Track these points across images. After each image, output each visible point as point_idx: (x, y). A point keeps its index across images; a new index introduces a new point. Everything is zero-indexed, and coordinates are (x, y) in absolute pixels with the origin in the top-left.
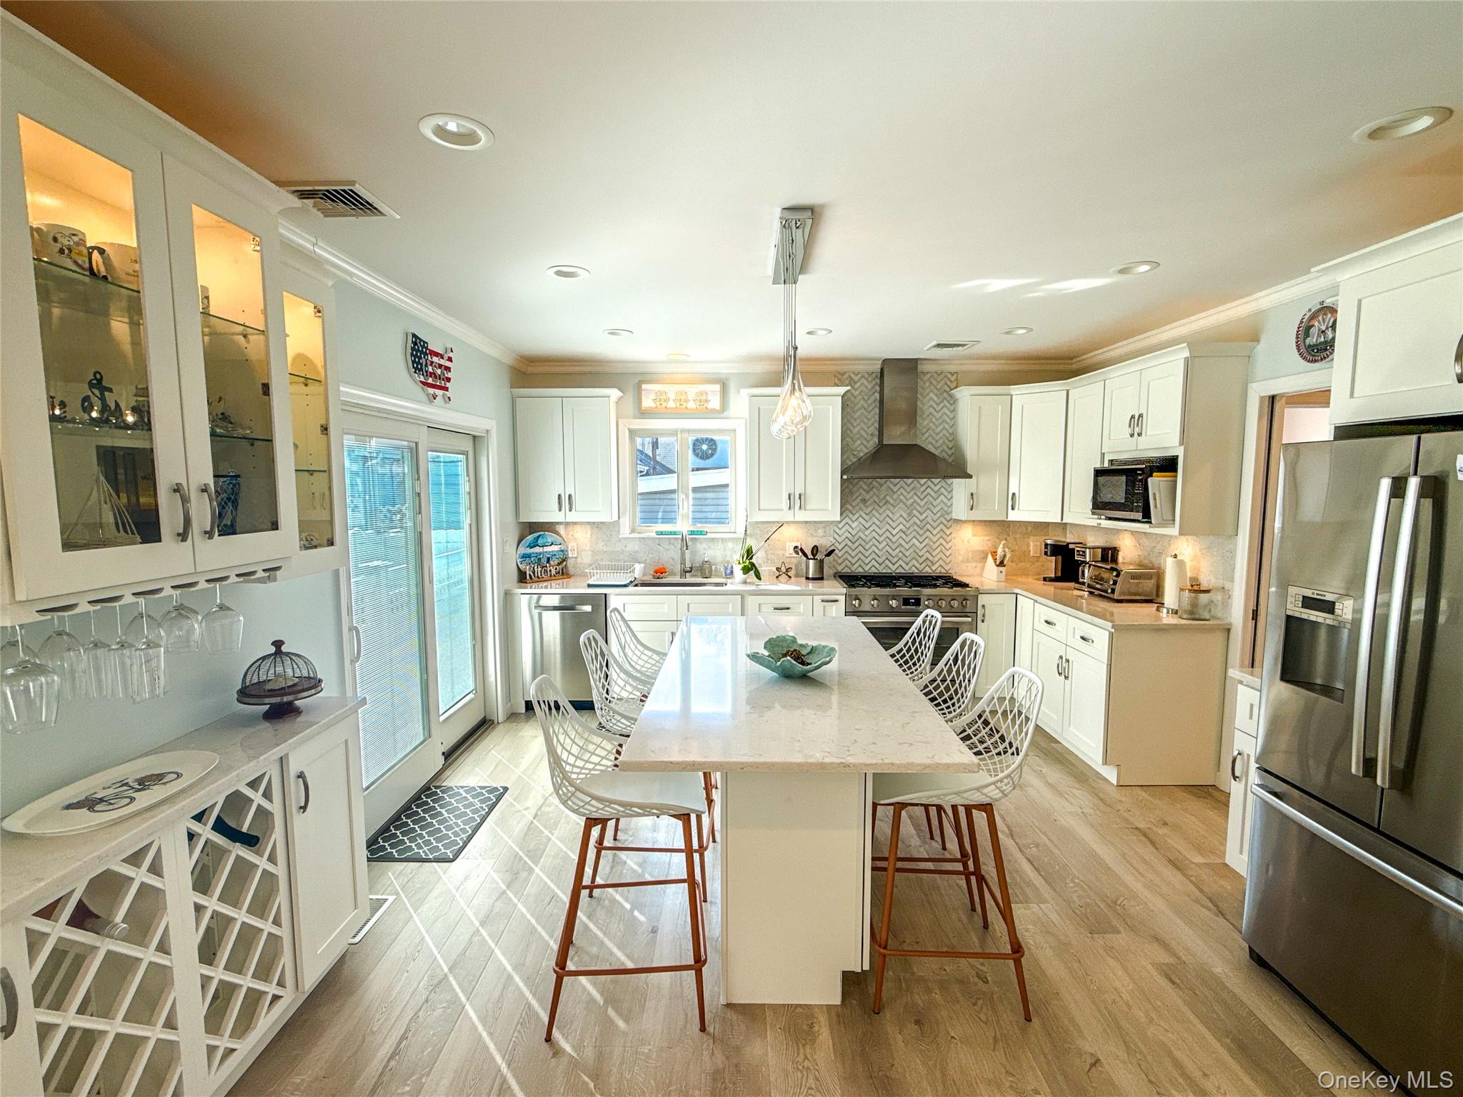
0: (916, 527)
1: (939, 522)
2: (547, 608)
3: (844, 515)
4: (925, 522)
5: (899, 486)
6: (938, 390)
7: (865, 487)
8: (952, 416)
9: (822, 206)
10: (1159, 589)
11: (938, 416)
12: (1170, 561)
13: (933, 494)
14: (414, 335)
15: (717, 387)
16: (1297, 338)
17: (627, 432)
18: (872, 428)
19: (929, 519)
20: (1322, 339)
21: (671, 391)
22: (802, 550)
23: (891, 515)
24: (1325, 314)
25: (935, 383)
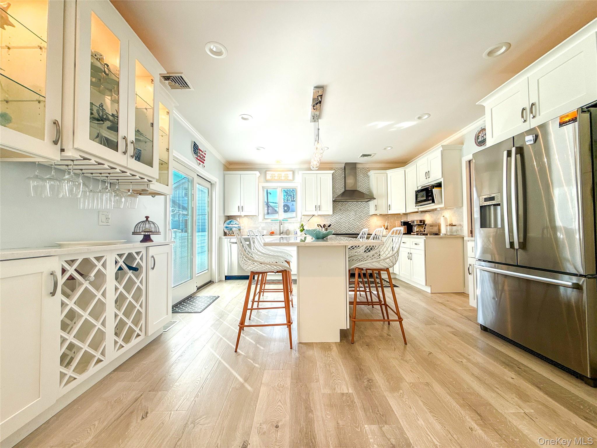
0: (358, 218)
1: (365, 216)
2: (233, 243)
3: (334, 214)
4: (360, 217)
5: (351, 204)
6: (363, 173)
7: (341, 205)
8: (368, 182)
9: (326, 86)
10: (439, 230)
11: (363, 182)
12: (442, 218)
13: (363, 207)
14: (194, 142)
15: (291, 173)
16: (475, 140)
17: (262, 187)
18: (342, 186)
19: (362, 215)
20: (483, 139)
21: (276, 174)
22: (320, 225)
23: (349, 214)
24: (483, 131)
25: (362, 171)
